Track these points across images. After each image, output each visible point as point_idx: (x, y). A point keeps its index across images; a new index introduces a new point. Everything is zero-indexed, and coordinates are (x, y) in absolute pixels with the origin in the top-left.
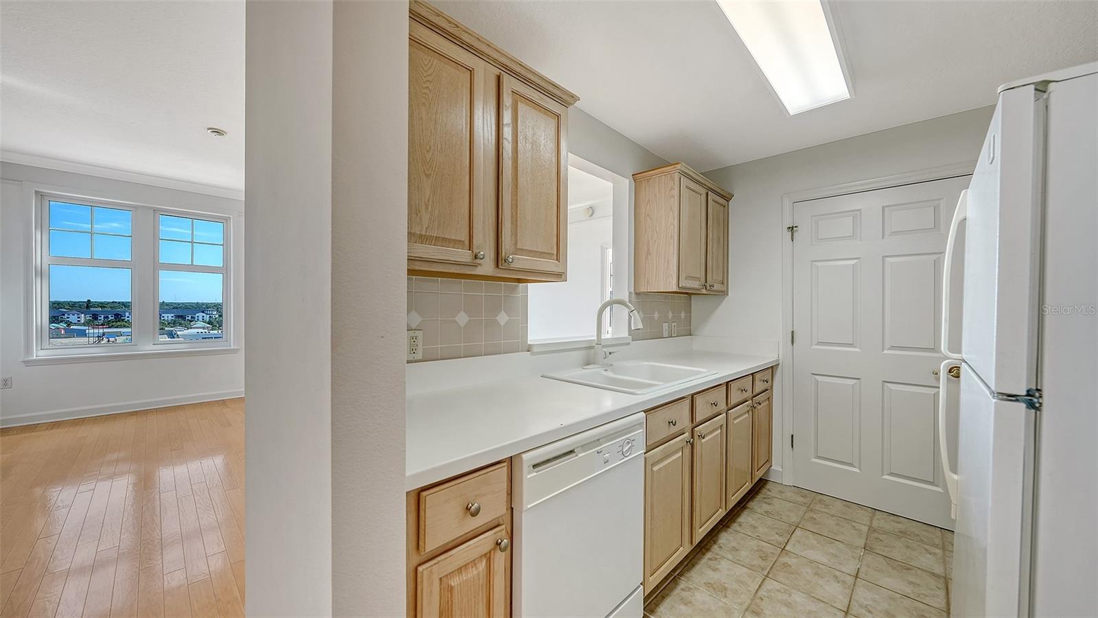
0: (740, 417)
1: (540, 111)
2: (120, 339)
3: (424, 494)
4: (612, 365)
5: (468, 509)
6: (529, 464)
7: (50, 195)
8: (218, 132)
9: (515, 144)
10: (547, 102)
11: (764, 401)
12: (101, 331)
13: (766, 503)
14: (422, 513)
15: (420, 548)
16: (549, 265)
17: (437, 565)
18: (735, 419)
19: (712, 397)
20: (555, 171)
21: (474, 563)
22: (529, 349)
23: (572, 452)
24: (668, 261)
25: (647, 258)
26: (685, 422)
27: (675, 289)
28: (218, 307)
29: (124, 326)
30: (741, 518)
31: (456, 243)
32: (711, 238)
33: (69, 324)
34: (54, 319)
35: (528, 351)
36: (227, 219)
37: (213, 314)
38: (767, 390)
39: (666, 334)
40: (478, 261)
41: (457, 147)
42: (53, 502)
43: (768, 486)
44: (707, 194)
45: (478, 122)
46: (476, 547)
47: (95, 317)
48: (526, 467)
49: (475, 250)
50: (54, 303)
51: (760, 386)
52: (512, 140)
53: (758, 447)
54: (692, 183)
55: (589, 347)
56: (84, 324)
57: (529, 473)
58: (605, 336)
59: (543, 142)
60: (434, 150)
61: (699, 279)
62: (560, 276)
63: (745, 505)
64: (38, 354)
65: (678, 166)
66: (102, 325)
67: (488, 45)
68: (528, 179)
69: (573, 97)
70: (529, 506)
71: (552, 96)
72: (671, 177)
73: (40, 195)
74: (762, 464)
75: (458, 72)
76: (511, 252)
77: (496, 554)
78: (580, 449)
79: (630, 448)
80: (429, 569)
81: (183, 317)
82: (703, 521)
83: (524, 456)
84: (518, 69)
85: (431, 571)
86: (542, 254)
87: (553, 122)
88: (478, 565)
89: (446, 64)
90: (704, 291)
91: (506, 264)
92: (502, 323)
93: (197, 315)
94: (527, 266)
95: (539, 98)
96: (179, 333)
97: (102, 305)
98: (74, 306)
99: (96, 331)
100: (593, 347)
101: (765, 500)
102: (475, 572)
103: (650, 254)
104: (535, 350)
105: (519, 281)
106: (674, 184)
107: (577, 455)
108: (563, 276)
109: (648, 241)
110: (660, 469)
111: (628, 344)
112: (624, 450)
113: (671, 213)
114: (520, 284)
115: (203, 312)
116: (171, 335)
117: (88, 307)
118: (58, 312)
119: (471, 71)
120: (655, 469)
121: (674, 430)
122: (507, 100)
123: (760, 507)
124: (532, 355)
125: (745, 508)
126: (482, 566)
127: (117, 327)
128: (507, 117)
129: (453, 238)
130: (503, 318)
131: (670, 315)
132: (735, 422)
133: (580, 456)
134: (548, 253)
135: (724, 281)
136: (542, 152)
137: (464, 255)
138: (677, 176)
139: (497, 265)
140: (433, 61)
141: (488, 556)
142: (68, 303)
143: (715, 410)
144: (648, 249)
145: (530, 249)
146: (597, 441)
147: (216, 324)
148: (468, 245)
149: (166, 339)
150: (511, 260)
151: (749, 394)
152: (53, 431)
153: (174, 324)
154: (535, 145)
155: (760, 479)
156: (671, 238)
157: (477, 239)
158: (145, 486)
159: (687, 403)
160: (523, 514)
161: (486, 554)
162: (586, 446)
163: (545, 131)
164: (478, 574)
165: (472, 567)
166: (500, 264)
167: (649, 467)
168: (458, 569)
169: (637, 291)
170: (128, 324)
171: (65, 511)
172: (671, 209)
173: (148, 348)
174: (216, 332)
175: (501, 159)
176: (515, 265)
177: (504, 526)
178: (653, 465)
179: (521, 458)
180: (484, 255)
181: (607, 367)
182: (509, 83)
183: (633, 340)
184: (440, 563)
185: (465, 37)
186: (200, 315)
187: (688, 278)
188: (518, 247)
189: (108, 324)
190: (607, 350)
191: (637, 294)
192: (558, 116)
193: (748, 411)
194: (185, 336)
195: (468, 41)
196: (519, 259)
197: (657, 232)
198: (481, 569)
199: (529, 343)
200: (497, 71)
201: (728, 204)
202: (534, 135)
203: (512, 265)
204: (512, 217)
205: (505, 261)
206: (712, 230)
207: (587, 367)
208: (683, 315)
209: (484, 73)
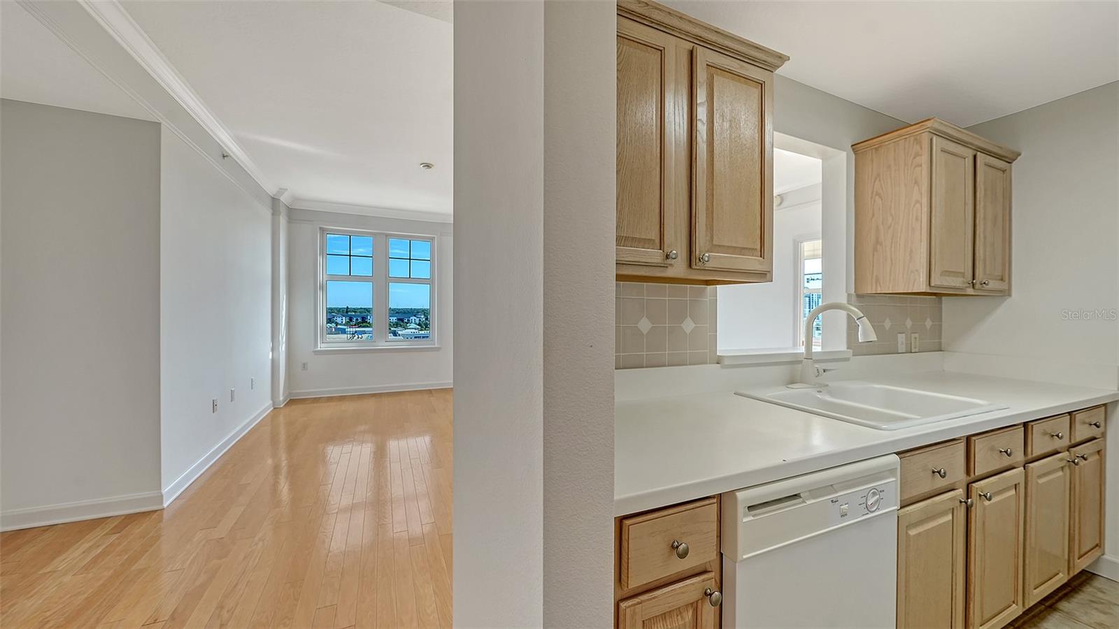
0: (1049, 475)
1: (739, 81)
2: (365, 336)
3: (627, 522)
4: (827, 385)
5: (674, 548)
6: (744, 505)
7: (327, 230)
8: (428, 166)
9: (711, 124)
10: (747, 70)
11: (1091, 454)
12: (354, 330)
13: (1096, 609)
14: (625, 544)
15: (623, 582)
16: (752, 262)
17: (641, 605)
18: (1039, 477)
19: (1002, 441)
20: (757, 150)
21: (679, 611)
22: (719, 361)
23: (796, 496)
24: (911, 251)
25: (875, 250)
26: (957, 474)
27: (923, 288)
28: (425, 312)
29: (368, 327)
30: (1049, 624)
31: (646, 242)
32: (982, 216)
33: (337, 324)
34: (329, 321)
35: (718, 363)
36: (433, 239)
37: (423, 318)
38: (1095, 438)
39: (902, 348)
40: (669, 261)
41: (647, 136)
42: (328, 458)
43: (1097, 583)
44: (975, 157)
45: (669, 105)
46: (682, 593)
47: (351, 320)
48: (741, 509)
49: (667, 250)
50: (329, 309)
51: (1082, 432)
52: (707, 121)
53: (1080, 523)
54: (952, 145)
55: (794, 361)
56: (344, 325)
57: (745, 516)
58: (817, 349)
59: (743, 117)
60: (624, 144)
61: (963, 275)
62: (764, 276)
63: (1054, 604)
64: (321, 347)
65: (929, 124)
66: (355, 325)
67: (680, 18)
68: (726, 163)
69: (780, 57)
70: (745, 557)
71: (753, 61)
72: (915, 139)
73: (322, 230)
74: (1088, 549)
75: (647, 54)
76: (707, 250)
77: (704, 606)
78: (808, 493)
79: (877, 501)
80: (632, 608)
81: (402, 320)
82: (986, 616)
83: (739, 495)
84: (713, 37)
85: (634, 610)
86: (742, 250)
87: (756, 92)
88: (684, 614)
89: (635, 48)
90: (970, 291)
91: (700, 263)
92: (688, 331)
93: (411, 318)
94: (726, 265)
95: (738, 66)
96: (399, 332)
97: (355, 310)
98: (339, 311)
99: (351, 329)
100: (800, 362)
101: (1095, 605)
102: (681, 623)
103: (881, 244)
104: (727, 362)
105: (708, 283)
106: (921, 148)
107: (804, 502)
108: (768, 275)
109: (877, 227)
110: (919, 534)
111: (847, 359)
112: (869, 503)
113: (916, 188)
114: (709, 287)
115: (415, 316)
116: (395, 334)
117: (347, 312)
118: (332, 314)
119: (661, 51)
120: (913, 532)
121: (940, 483)
122: (701, 75)
123: (1086, 613)
124: (722, 367)
125: (1056, 610)
126: (689, 615)
127: (363, 327)
128: (701, 96)
129: (644, 237)
130: (688, 325)
131: (909, 323)
132: (1041, 481)
133: (808, 502)
134: (750, 249)
135: (1005, 276)
136: (743, 130)
137: (654, 255)
138: (925, 138)
139: (690, 266)
140: (623, 48)
141: (695, 607)
142: (336, 309)
143: (1006, 461)
144: (877, 239)
145: (727, 244)
146: (829, 488)
147: (424, 326)
148: (658, 245)
149: (391, 337)
150: (706, 259)
151: (1065, 442)
152: (328, 404)
153: (396, 325)
154: (734, 123)
155: (1083, 572)
156: (917, 219)
157: (668, 239)
158: (380, 455)
159: (961, 447)
160: (737, 564)
161: (692, 604)
162: (817, 491)
163: (745, 104)
164: (685, 625)
165: (677, 616)
166: (693, 263)
167: (903, 528)
168: (662, 614)
169: (860, 293)
170: (369, 325)
171: (335, 465)
172: (916, 182)
173: (383, 345)
174: (423, 332)
175: (694, 143)
176: (709, 265)
177: (713, 574)
178: (908, 527)
179: (736, 498)
180: (676, 254)
181: (822, 387)
182: (704, 55)
183: (853, 355)
184: (644, 604)
185: (656, 15)
186: (413, 318)
187: (946, 273)
188: (714, 243)
189: (358, 325)
190: (821, 366)
191: (860, 296)
192: (762, 85)
193: (1062, 468)
194: (403, 335)
195: (658, 18)
196: (715, 257)
197: (892, 215)
198: (687, 620)
199: (718, 354)
200: (689, 46)
201: (1011, 166)
202: (732, 111)
203: (708, 265)
204: (707, 209)
205: (700, 260)
206: (985, 206)
207: (789, 386)
208: (929, 323)
209: (676, 49)
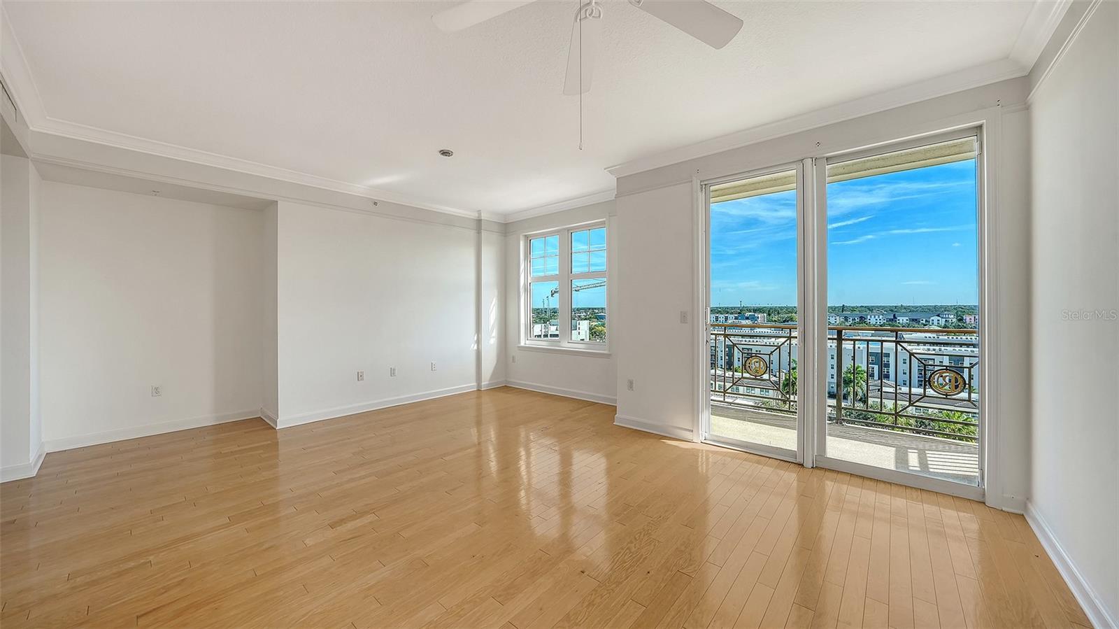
7: (529, 236)
28: (957, 310)
64: (525, 343)
73: (526, 237)
93: (932, 318)
115: (938, 316)
186: (935, 317)
